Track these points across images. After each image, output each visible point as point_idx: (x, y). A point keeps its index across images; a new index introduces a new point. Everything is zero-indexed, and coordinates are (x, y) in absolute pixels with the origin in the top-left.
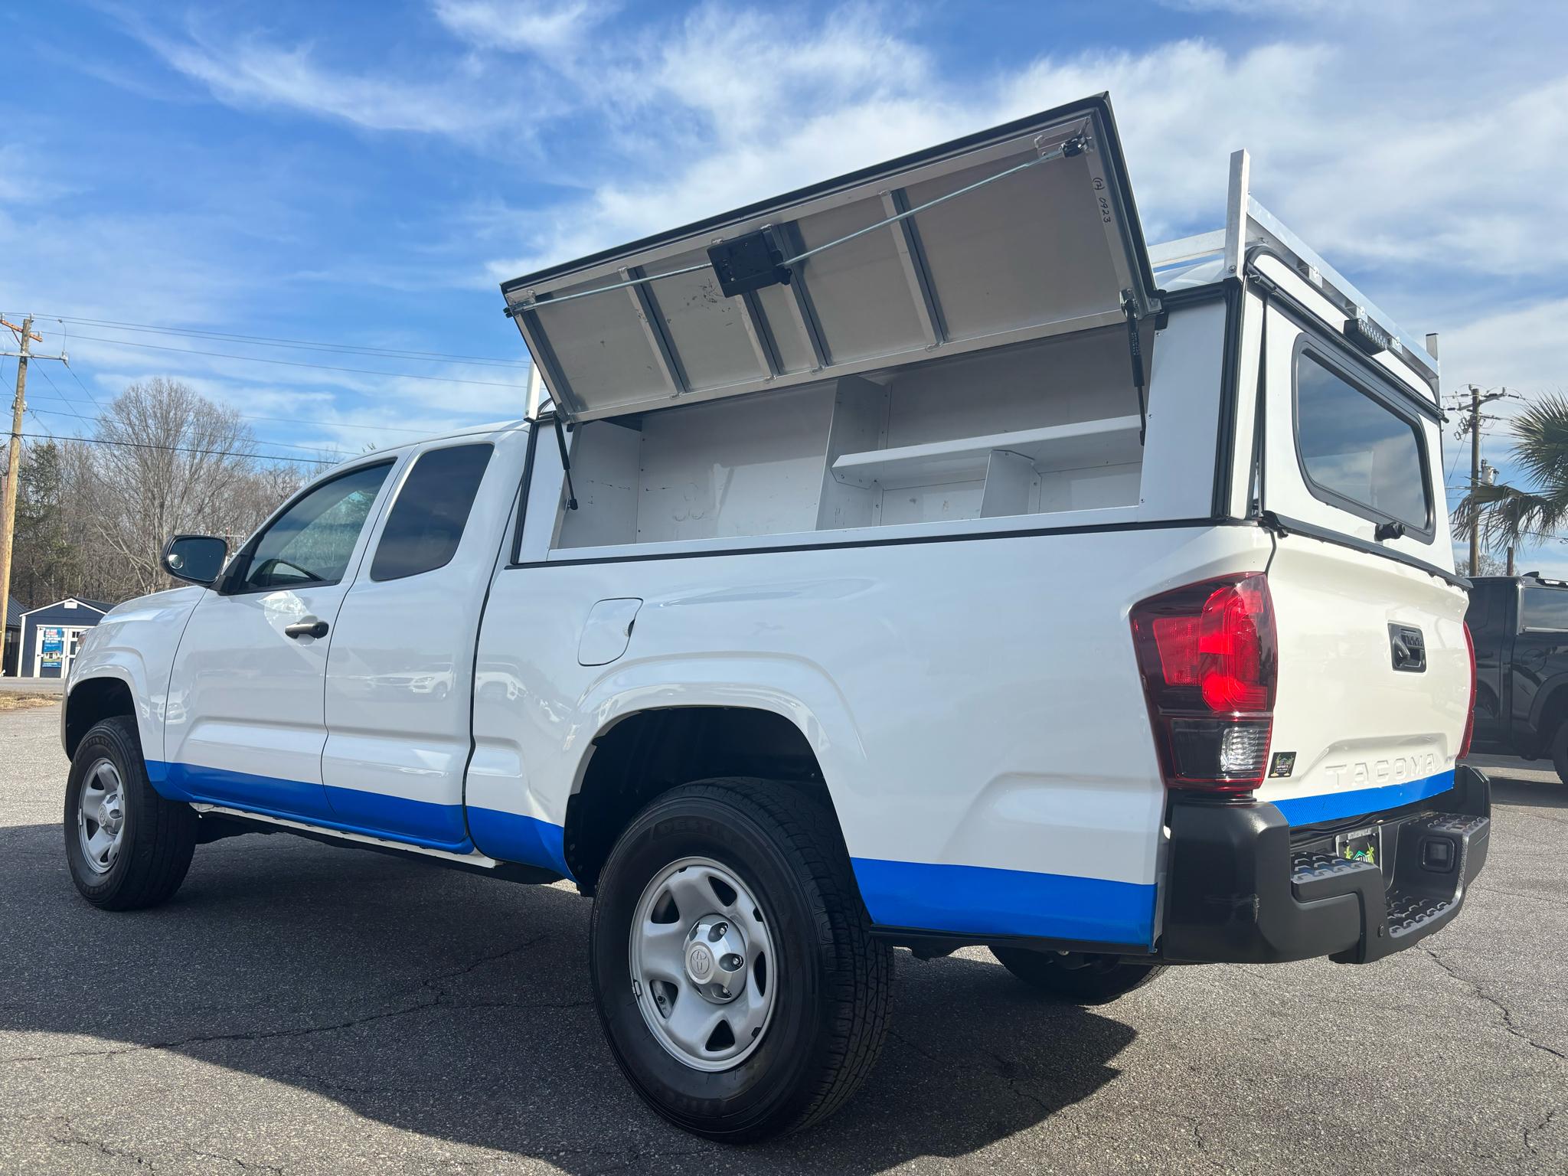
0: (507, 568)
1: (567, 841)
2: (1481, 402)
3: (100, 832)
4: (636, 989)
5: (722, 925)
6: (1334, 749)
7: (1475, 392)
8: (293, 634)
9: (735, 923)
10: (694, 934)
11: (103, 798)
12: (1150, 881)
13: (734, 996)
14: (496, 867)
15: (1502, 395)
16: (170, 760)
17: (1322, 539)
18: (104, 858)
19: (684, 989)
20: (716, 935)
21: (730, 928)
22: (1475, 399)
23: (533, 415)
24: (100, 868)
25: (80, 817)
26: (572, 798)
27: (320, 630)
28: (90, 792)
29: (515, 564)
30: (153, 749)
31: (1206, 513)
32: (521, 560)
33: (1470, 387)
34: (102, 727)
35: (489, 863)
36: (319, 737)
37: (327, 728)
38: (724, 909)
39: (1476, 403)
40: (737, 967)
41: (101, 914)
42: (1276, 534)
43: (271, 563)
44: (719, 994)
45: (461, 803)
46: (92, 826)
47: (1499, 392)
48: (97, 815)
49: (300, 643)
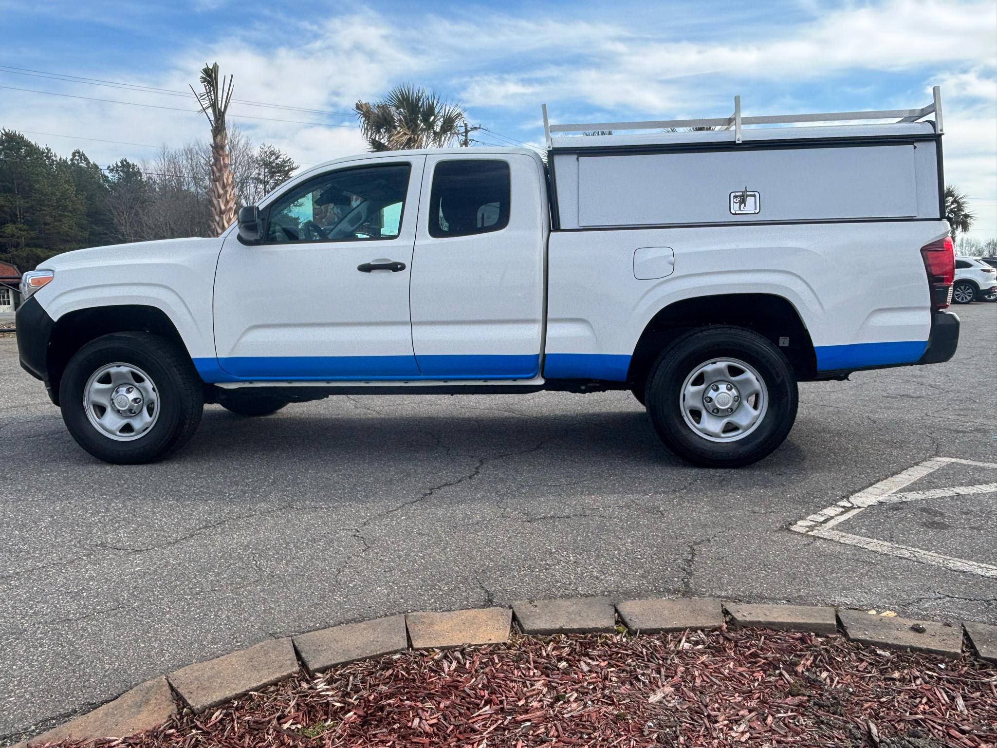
0: (550, 232)
1: (633, 361)
2: (469, 131)
3: (109, 414)
5: (729, 385)
7: (466, 125)
8: (366, 268)
12: (927, 339)
13: (732, 412)
15: (479, 128)
16: (223, 355)
18: (126, 430)
20: (729, 388)
21: (732, 386)
22: (466, 129)
24: (125, 438)
27: (396, 267)
28: (98, 386)
29: (557, 230)
31: (939, 217)
32: (562, 227)
37: (410, 324)
38: (730, 378)
39: (467, 131)
40: (737, 401)
45: (539, 353)
48: (105, 402)
49: (375, 275)
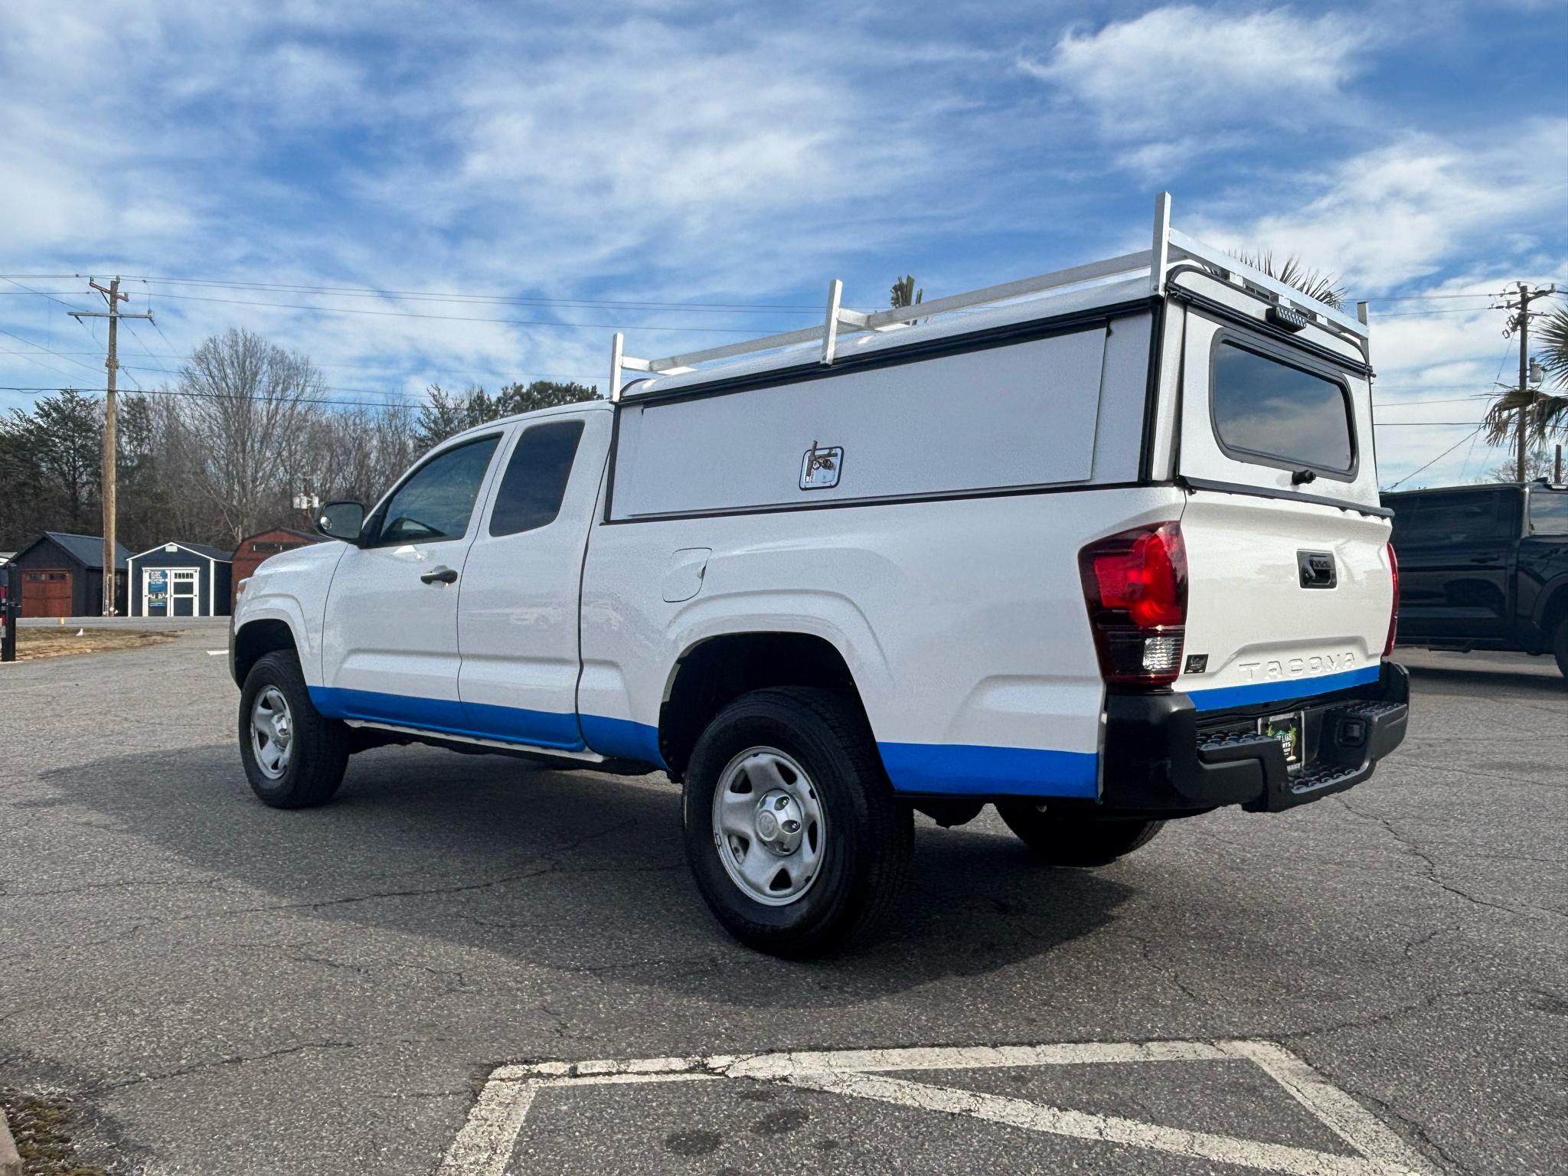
0: (601, 524)
1: (661, 737)
2: (1530, 299)
3: (270, 744)
4: (717, 841)
5: (785, 798)
6: (1243, 652)
7: (1523, 289)
8: (427, 580)
9: (795, 796)
10: (763, 803)
11: (272, 716)
12: (1094, 751)
13: (792, 850)
14: (603, 761)
15: (1551, 291)
16: (329, 685)
17: (1231, 492)
18: (275, 766)
19: (754, 846)
20: (780, 805)
21: (790, 801)
22: (1523, 296)
23: (616, 398)
24: (272, 774)
25: (252, 730)
26: (663, 705)
27: (449, 577)
28: (261, 710)
29: (608, 521)
30: (314, 677)
31: (1135, 479)
32: (613, 517)
33: (1519, 283)
34: (268, 661)
35: (597, 759)
36: (456, 663)
37: (461, 656)
38: (787, 786)
39: (1525, 301)
40: (795, 830)
41: (274, 811)
42: (1187, 492)
43: (399, 522)
44: (780, 848)
45: (574, 711)
46: (263, 739)
47: (1547, 288)
48: (266, 730)
49: (433, 587)
